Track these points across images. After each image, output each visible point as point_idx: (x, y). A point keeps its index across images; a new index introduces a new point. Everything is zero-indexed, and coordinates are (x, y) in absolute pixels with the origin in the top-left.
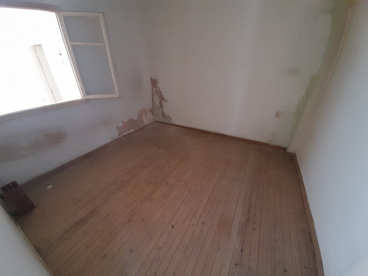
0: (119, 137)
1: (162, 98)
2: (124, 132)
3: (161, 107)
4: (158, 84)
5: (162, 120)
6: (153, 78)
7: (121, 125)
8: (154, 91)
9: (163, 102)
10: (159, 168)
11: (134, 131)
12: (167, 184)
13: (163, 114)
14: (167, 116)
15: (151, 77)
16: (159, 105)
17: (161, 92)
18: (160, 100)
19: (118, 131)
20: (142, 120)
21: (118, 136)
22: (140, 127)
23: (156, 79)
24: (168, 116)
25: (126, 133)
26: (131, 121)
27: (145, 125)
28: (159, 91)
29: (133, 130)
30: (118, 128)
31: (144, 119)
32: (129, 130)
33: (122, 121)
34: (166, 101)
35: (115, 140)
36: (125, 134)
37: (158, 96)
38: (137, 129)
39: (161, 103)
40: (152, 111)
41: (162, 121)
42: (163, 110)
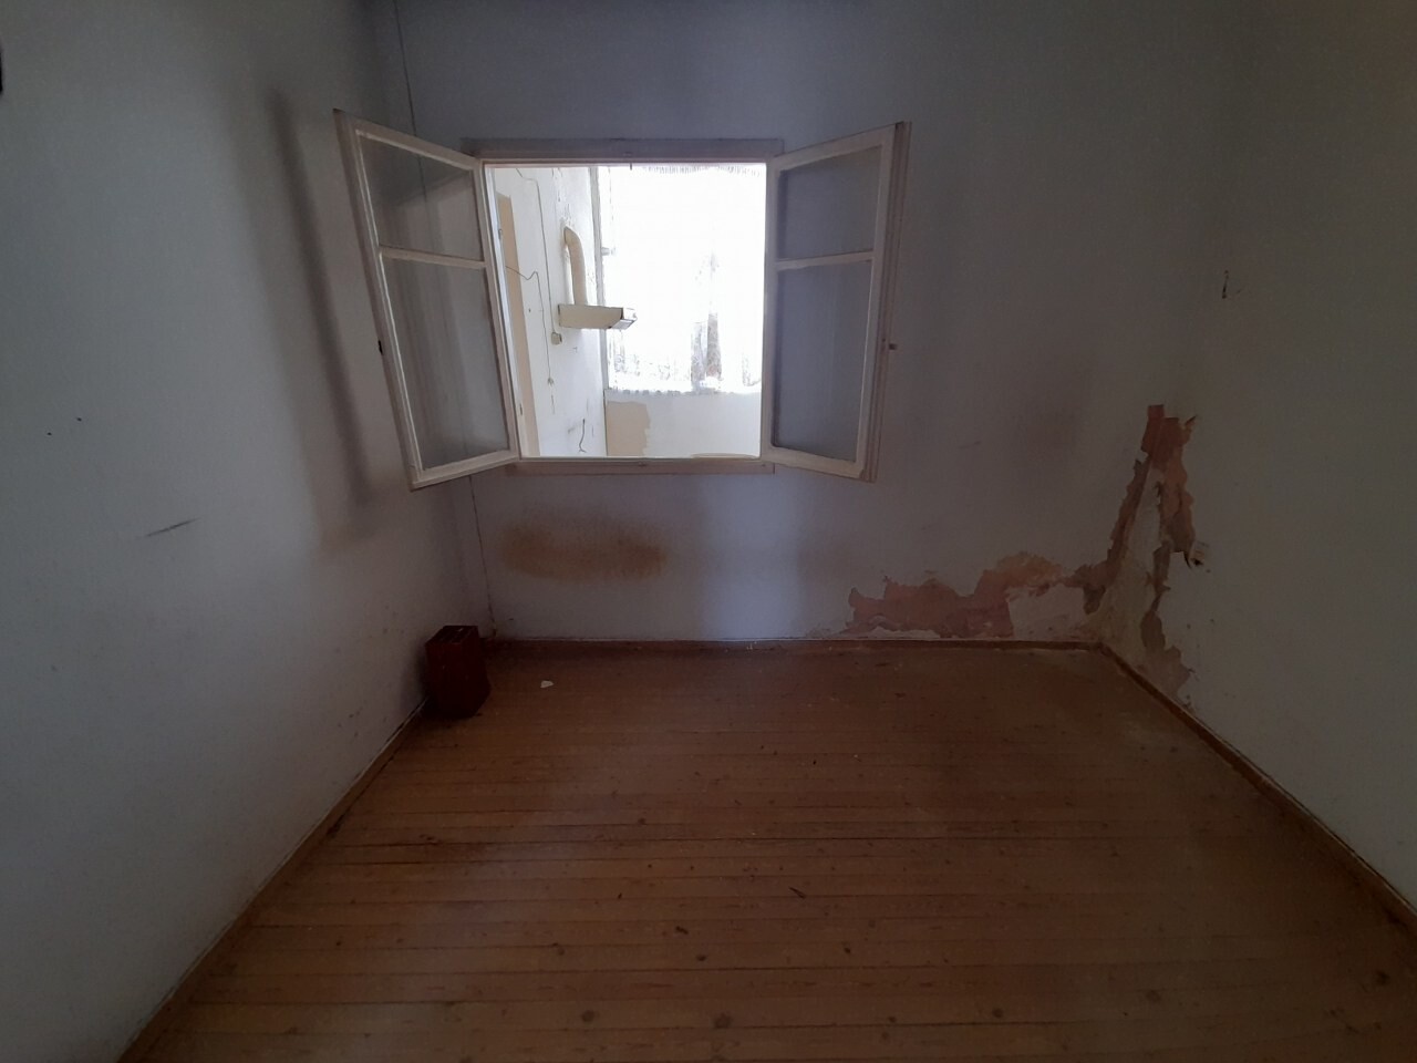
0: (846, 637)
1: (1179, 537)
2: (880, 625)
3: (1158, 583)
4: (1185, 447)
5: (1132, 651)
6: (1168, 414)
7: (876, 592)
8: (1149, 485)
9: (1177, 558)
10: (802, 896)
11: (933, 644)
12: (723, 1022)
13: (1151, 628)
14: (1168, 646)
15: (1159, 408)
16: (1150, 568)
17: (1183, 500)
18: (1164, 543)
19: (853, 609)
20: (1004, 606)
21: (845, 631)
22: (978, 638)
23: (1182, 422)
24: (1176, 653)
25: (888, 631)
26: (934, 591)
27: (1012, 634)
28: (1180, 493)
29: (930, 636)
30: (855, 598)
31: (1012, 607)
32: (906, 627)
33: (886, 579)
34: (1197, 563)
35: (826, 643)
36: (880, 633)
37: (1162, 516)
38: (954, 638)
39: (1161, 558)
40: (1093, 586)
41: (1129, 658)
42: (1156, 604)
